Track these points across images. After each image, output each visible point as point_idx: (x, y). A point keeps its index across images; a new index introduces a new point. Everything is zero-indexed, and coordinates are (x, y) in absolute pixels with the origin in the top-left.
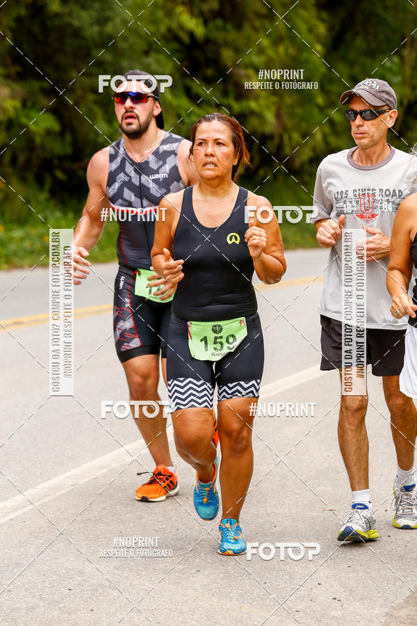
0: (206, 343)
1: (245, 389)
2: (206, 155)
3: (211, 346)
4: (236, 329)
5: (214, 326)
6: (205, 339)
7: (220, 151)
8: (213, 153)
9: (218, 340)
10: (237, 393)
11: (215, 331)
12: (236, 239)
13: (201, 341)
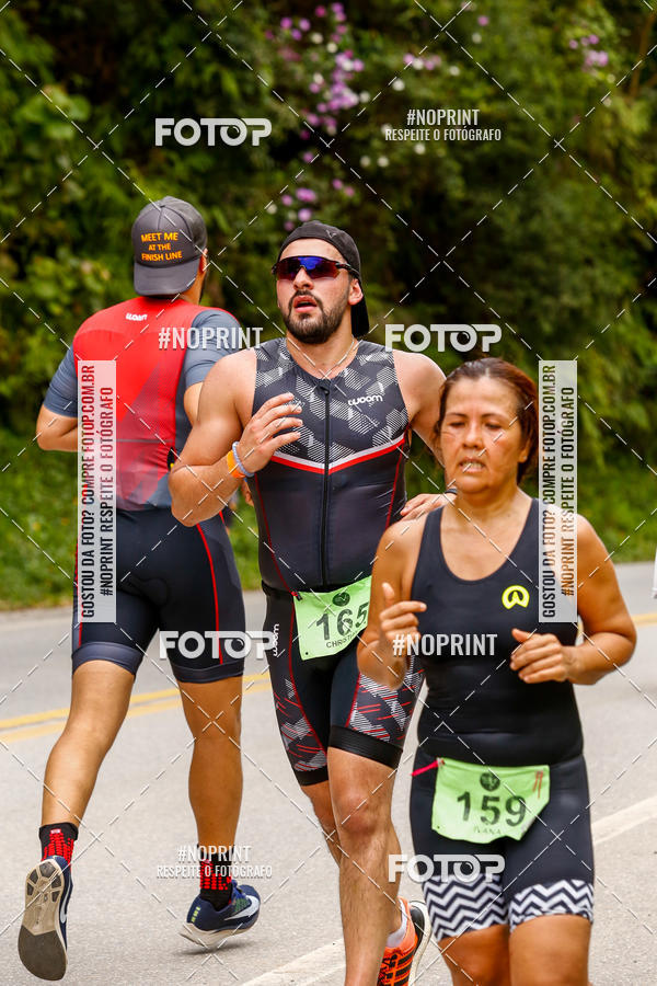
0: (468, 806)
1: (546, 899)
2: (465, 446)
3: (476, 812)
4: (530, 787)
5: (485, 775)
6: (466, 798)
7: (491, 440)
8: (479, 443)
9: (490, 804)
10: (532, 910)
11: (486, 786)
12: (521, 596)
13: (460, 799)
